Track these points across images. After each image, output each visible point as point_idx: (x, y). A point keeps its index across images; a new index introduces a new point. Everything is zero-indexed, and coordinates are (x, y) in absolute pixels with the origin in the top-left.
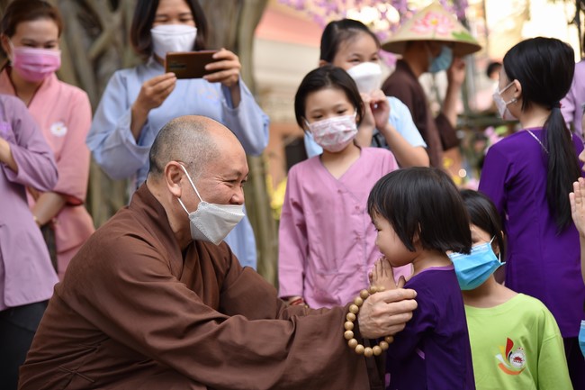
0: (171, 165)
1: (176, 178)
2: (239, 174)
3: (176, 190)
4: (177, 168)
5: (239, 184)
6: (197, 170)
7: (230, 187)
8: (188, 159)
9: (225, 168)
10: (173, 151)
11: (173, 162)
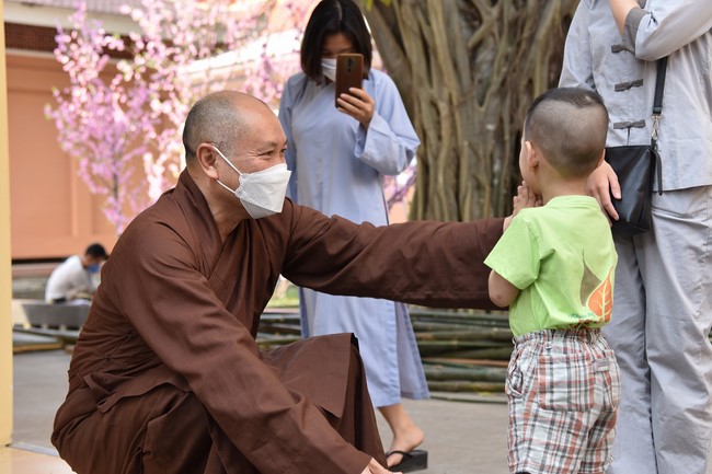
0: (203, 148)
1: (211, 160)
2: (274, 145)
3: (212, 172)
4: (209, 150)
5: (278, 155)
6: (229, 148)
7: (268, 159)
8: (218, 139)
9: (257, 142)
10: (202, 133)
11: (204, 145)
